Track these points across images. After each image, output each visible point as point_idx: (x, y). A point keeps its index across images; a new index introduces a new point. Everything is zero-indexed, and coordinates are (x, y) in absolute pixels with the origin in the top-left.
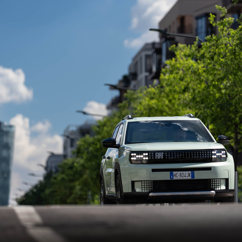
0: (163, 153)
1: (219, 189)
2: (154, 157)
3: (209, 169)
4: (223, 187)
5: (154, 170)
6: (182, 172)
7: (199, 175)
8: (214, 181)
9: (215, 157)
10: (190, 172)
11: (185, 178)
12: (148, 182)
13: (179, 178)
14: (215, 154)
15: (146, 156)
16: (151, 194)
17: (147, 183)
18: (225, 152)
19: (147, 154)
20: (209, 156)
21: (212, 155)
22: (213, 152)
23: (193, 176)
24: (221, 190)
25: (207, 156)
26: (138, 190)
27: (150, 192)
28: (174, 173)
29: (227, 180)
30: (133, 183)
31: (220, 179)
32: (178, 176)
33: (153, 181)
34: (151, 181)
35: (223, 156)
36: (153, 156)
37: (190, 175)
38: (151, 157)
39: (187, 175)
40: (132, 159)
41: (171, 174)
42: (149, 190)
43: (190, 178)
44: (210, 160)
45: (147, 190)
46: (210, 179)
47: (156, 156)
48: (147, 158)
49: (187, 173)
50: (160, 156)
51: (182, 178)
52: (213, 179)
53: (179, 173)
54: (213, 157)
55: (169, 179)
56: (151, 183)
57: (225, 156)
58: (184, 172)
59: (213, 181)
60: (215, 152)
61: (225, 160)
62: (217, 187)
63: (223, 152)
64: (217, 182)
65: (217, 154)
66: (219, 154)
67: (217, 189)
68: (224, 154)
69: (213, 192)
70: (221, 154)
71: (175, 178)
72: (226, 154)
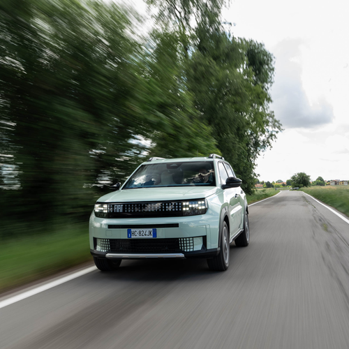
0: (122, 205)
1: (191, 250)
2: (113, 210)
3: (176, 225)
4: (198, 246)
5: (110, 226)
6: (141, 230)
7: (162, 234)
8: (183, 241)
9: (188, 209)
10: (151, 230)
11: (145, 237)
12: (104, 240)
13: (138, 237)
14: (186, 206)
15: (105, 209)
16: (108, 255)
17: (106, 241)
18: (203, 202)
19: (106, 206)
20: (178, 208)
21: (182, 208)
22: (184, 204)
23: (155, 234)
24: (193, 251)
25: (175, 208)
27: (107, 252)
28: (133, 230)
29: (204, 238)
30: (95, 240)
31: (193, 237)
32: (137, 234)
33: (110, 240)
34: (107, 239)
35: (200, 208)
36: (111, 208)
37: (152, 233)
38: (110, 210)
39: (147, 233)
41: (129, 232)
42: (107, 249)
43: (151, 237)
44: (180, 214)
45: (105, 249)
46: (178, 239)
47: (115, 209)
48: (106, 211)
49: (147, 231)
50: (119, 209)
51: (141, 237)
52: (181, 238)
53: (138, 230)
54: (184, 209)
55: (126, 238)
56: (108, 241)
57: (203, 207)
58: (144, 230)
59: (181, 241)
60: (187, 203)
61: (204, 212)
62: (188, 247)
63: (199, 203)
64: (188, 242)
65: (190, 206)
66: (194, 206)
67: (188, 250)
68: (201, 205)
69: (182, 255)
70: (197, 205)
71: (133, 237)
72: (205, 204)
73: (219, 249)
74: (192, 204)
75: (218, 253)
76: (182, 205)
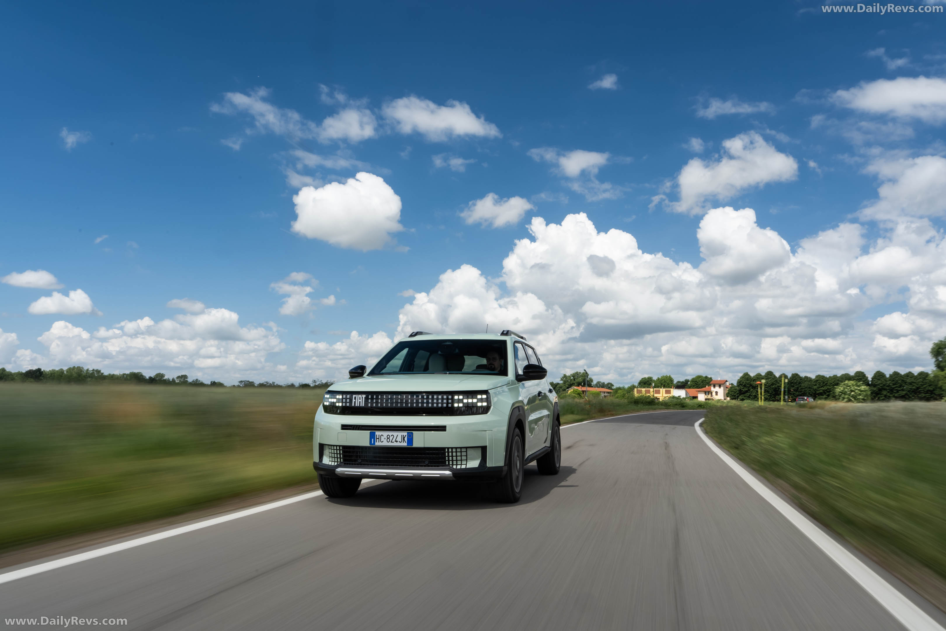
0: (364, 396)
1: (463, 467)
2: (351, 402)
3: (442, 428)
4: (474, 464)
5: (345, 427)
6: (390, 433)
8: (452, 452)
9: (461, 405)
10: (405, 433)
11: (395, 444)
12: (335, 448)
13: (385, 443)
14: (459, 401)
15: (339, 401)
16: (339, 470)
17: (337, 450)
18: (484, 396)
19: (341, 397)
20: (448, 404)
21: (453, 403)
22: (456, 397)
23: (410, 440)
24: (467, 469)
25: (442, 403)
26: (326, 460)
27: (338, 466)
28: (378, 433)
29: (484, 449)
30: (322, 447)
31: (466, 448)
32: (384, 440)
33: (344, 447)
34: (340, 446)
35: (479, 404)
36: (348, 400)
37: (406, 439)
38: (346, 402)
39: (399, 439)
41: (372, 436)
42: (337, 462)
43: (405, 444)
44: (449, 412)
45: (335, 462)
46: (444, 449)
47: (354, 400)
48: (340, 404)
49: (399, 435)
50: (359, 401)
51: (390, 444)
52: (448, 448)
53: (385, 434)
54: (456, 405)
55: (368, 444)
56: (340, 450)
57: (485, 404)
58: (395, 433)
59: (448, 452)
60: (461, 397)
61: (485, 410)
62: (459, 463)
63: (479, 397)
64: (459, 454)
65: (465, 401)
66: (470, 401)
67: (459, 467)
68: (481, 400)
69: (448, 472)
70: (475, 401)
71: (378, 444)
72: (488, 400)
73: (506, 468)
74: (468, 398)
75: (504, 473)
76: (453, 399)
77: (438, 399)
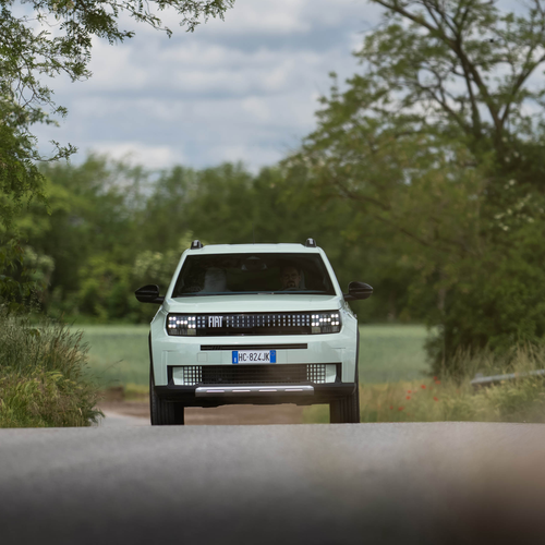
0: (221, 317)
1: (322, 382)
2: (207, 324)
3: (304, 346)
4: (331, 379)
5: (204, 348)
6: (253, 352)
7: (283, 357)
8: (313, 368)
9: (318, 324)
10: (268, 352)
11: (258, 362)
12: (194, 368)
13: (248, 361)
14: (316, 320)
15: (191, 322)
16: (199, 389)
17: (192, 370)
18: (336, 316)
19: (194, 319)
20: (306, 322)
21: (310, 323)
22: (313, 317)
23: (273, 358)
24: (325, 384)
25: (301, 322)
26: (178, 382)
27: (197, 386)
28: (240, 352)
29: (338, 366)
30: (170, 369)
31: (325, 364)
32: (247, 358)
33: (202, 366)
34: (199, 366)
35: (333, 323)
36: (203, 322)
37: (269, 357)
38: (201, 324)
39: (262, 357)
40: (170, 326)
41: (235, 356)
42: (196, 382)
43: (268, 362)
44: (308, 330)
45: (192, 382)
46: (306, 365)
47: (210, 321)
48: (194, 326)
49: (262, 353)
50: (216, 322)
51: (253, 362)
52: (310, 364)
53: (248, 352)
54: (313, 324)
55: (231, 363)
56: (199, 370)
57: (337, 323)
58: (258, 352)
59: (309, 368)
60: (317, 316)
61: (338, 329)
62: (319, 378)
63: (333, 316)
64: (318, 370)
65: (321, 320)
66: (325, 320)
67: (319, 382)
68: (335, 320)
69: (310, 387)
70: (329, 320)
71: (240, 362)
72: (339, 320)
74: (323, 317)
76: (310, 318)
77: (296, 319)
